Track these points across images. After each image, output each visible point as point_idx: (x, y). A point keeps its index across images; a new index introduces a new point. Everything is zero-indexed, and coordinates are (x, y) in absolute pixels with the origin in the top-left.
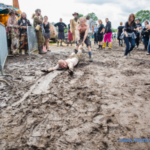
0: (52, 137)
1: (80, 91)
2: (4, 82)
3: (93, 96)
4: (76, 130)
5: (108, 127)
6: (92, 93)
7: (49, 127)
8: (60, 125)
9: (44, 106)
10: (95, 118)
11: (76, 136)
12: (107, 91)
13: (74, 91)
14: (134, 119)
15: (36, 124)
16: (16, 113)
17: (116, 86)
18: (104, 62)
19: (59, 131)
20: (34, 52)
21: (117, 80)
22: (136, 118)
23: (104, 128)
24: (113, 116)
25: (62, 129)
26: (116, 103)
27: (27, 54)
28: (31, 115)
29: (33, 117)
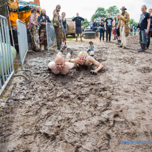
0: (61, 127)
1: (93, 87)
2: (23, 76)
3: (105, 92)
4: (84, 122)
5: (114, 122)
6: (104, 89)
7: (60, 118)
8: (70, 117)
9: (58, 100)
10: (104, 112)
11: (84, 128)
12: (120, 87)
13: (87, 87)
14: (141, 115)
15: (49, 115)
16: (32, 105)
17: (129, 83)
18: (121, 58)
19: (69, 122)
20: (53, 47)
21: (132, 77)
22: (144, 114)
23: (111, 121)
24: (121, 111)
25: (72, 120)
26: (126, 99)
27: (46, 49)
28: (46, 108)
29: (47, 109)
